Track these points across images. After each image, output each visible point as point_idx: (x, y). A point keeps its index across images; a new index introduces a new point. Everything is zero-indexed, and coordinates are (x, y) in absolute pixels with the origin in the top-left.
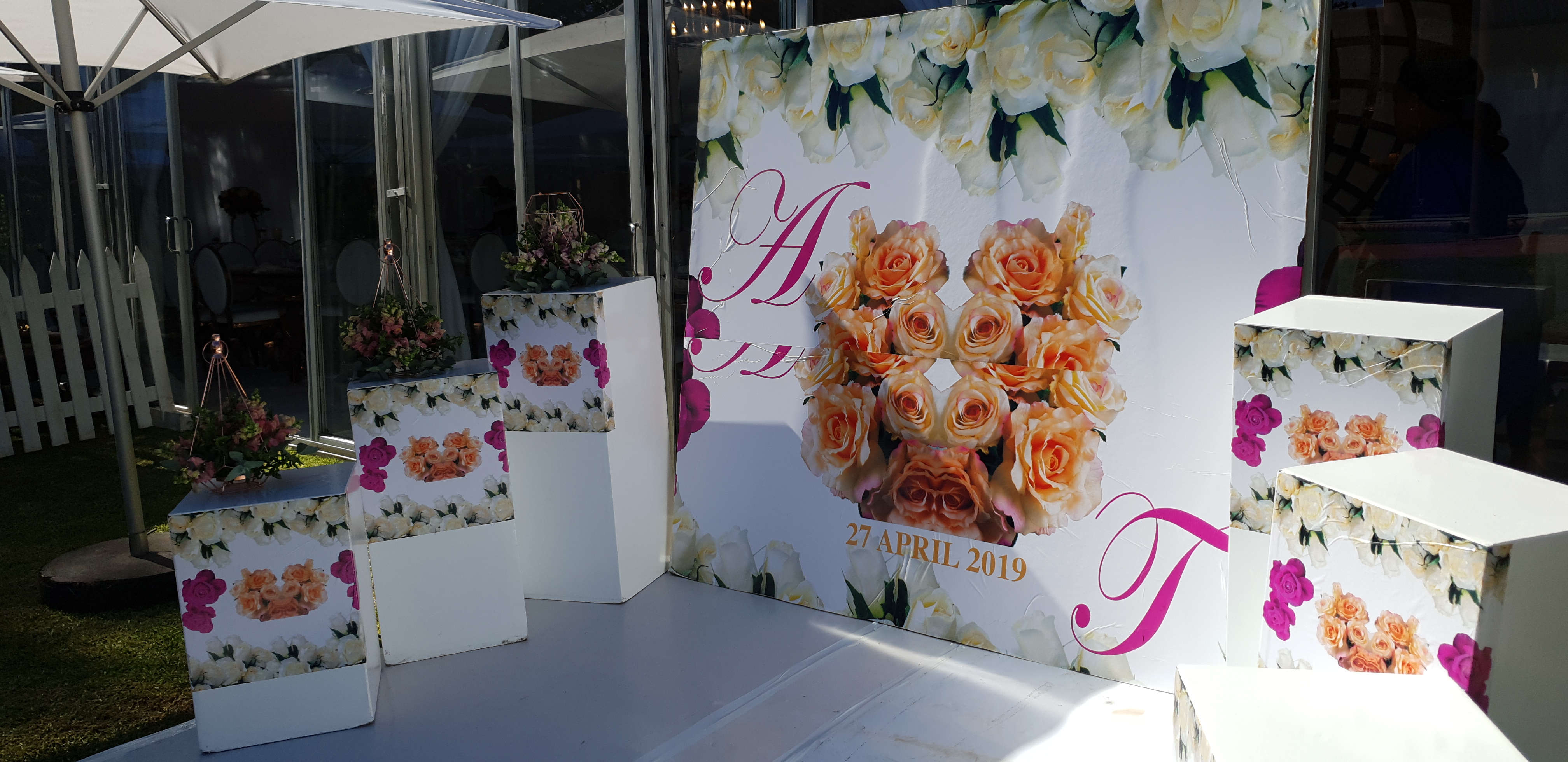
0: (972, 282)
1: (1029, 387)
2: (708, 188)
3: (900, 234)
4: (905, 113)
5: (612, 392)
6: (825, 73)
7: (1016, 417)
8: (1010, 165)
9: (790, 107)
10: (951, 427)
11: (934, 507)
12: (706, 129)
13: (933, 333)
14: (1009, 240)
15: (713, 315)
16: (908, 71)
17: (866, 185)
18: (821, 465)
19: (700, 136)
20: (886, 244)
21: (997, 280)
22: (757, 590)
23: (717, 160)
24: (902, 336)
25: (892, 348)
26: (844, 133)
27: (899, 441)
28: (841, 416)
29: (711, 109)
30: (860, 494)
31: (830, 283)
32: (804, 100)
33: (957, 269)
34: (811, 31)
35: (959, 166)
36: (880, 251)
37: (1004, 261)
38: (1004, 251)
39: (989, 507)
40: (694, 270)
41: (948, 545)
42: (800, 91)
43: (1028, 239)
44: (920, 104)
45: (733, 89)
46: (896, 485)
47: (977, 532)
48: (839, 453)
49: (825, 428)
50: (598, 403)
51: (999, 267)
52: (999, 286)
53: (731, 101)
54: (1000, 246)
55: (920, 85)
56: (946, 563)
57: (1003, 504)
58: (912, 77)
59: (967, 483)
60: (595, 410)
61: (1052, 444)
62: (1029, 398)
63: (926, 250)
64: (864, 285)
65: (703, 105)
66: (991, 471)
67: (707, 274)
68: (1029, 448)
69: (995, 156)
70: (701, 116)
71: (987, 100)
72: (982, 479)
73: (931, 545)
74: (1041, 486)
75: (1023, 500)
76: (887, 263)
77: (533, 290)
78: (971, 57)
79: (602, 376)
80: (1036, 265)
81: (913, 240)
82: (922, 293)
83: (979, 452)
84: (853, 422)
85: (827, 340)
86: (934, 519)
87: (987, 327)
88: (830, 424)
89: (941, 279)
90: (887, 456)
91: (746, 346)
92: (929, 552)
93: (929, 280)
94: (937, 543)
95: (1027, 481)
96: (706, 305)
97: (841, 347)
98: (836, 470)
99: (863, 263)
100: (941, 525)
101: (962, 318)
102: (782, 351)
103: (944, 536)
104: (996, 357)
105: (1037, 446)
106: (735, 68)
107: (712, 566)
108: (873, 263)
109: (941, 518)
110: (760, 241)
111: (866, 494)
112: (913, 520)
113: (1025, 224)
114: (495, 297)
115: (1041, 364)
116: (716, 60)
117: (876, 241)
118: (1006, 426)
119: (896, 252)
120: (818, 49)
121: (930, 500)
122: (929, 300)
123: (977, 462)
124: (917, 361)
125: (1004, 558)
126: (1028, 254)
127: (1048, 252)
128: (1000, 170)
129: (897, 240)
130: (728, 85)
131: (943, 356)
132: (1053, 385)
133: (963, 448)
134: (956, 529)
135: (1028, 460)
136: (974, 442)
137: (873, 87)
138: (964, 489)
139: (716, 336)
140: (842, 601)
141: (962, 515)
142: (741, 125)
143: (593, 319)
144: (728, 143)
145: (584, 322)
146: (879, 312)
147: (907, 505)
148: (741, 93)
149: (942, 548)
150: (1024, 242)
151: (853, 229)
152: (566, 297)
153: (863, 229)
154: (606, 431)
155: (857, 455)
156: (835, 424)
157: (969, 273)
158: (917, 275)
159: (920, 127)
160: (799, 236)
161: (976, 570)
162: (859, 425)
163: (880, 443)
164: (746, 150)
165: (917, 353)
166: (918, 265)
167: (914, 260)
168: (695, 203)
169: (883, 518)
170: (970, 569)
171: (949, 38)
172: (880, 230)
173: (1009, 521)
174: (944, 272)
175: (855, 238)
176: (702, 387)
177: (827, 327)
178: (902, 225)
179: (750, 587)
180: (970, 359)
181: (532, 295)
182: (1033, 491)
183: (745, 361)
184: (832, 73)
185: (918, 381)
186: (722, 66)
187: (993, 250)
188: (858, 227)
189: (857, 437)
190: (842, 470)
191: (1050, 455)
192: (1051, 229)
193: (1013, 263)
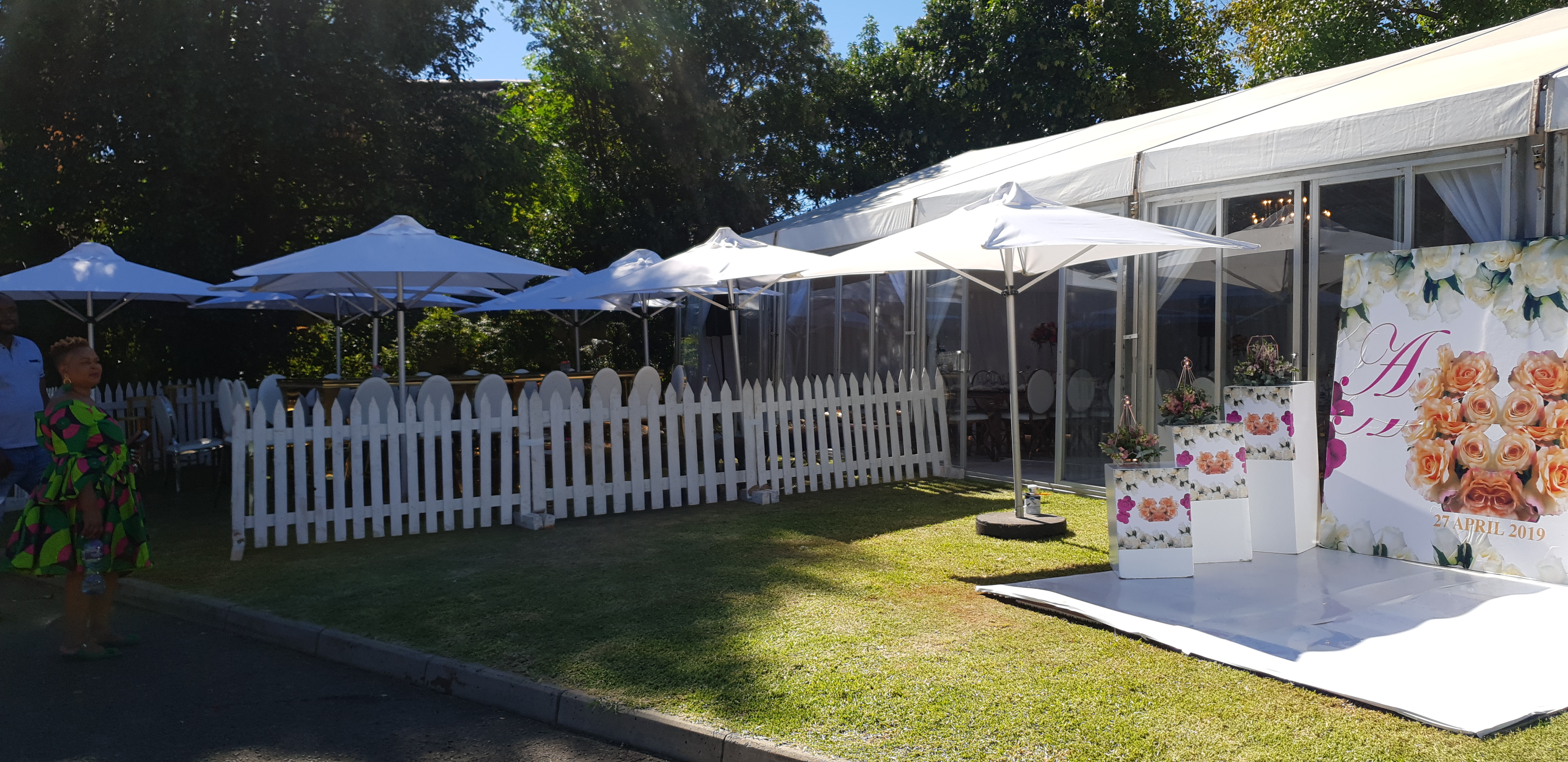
0: (1513, 383)
1: (1547, 438)
2: (1347, 334)
3: (1469, 358)
4: (1472, 295)
5: (1295, 439)
6: (1423, 273)
7: (1539, 454)
8: (1536, 322)
9: (1400, 290)
10: (1500, 460)
11: (1489, 503)
12: (1347, 302)
13: (1489, 411)
14: (1536, 361)
15: (1349, 403)
16: (1474, 273)
17: (1448, 332)
18: (1417, 483)
19: (1343, 306)
20: (1460, 364)
21: (1528, 382)
22: (1376, 553)
23: (1353, 319)
24: (1470, 413)
25: (1463, 419)
26: (1434, 305)
27: (1467, 469)
28: (1431, 457)
29: (1350, 291)
30: (1442, 499)
31: (1425, 384)
32: (1410, 287)
33: (1504, 376)
34: (1414, 252)
35: (1505, 323)
36: (1456, 367)
37: (1533, 372)
38: (1533, 367)
39: (1522, 502)
40: (1337, 378)
41: (1497, 524)
42: (1407, 282)
43: (1547, 361)
44: (1481, 290)
45: (1364, 281)
46: (1466, 492)
47: (1515, 516)
48: (1429, 477)
49: (1421, 464)
50: (1288, 445)
51: (1530, 375)
52: (1529, 385)
53: (1363, 287)
54: (1530, 364)
55: (1481, 280)
56: (1496, 533)
57: (1531, 501)
58: (1476, 276)
59: (1509, 490)
60: (1286, 448)
61: (1561, 467)
62: (1547, 444)
63: (1485, 367)
64: (1446, 385)
65: (1345, 289)
66: (1524, 483)
67: (1345, 381)
68: (1547, 470)
69: (1527, 317)
70: (1343, 294)
71: (1522, 289)
72: (1519, 487)
73: (1487, 524)
74: (1554, 490)
75: (1544, 498)
76: (1461, 373)
77: (1254, 385)
78: (1512, 267)
79: (1290, 430)
80: (1552, 374)
81: (1477, 361)
82: (1482, 389)
83: (1517, 474)
84: (1439, 459)
85: (1422, 415)
86: (1489, 510)
87: (1521, 407)
88: (1424, 461)
89: (1493, 382)
90: (1460, 477)
91: (1370, 420)
92: (1486, 528)
93: (1487, 382)
94: (1490, 523)
95: (1546, 488)
96: (1344, 398)
97: (1431, 419)
98: (1428, 486)
99: (1446, 374)
100: (1493, 513)
101: (1507, 402)
102: (1393, 422)
103: (1494, 519)
104: (1528, 422)
105: (1552, 469)
106: (1366, 270)
107: (1346, 542)
108: (1452, 373)
109: (1493, 509)
110: (1381, 362)
111: (1447, 499)
112: (1475, 511)
113: (1545, 353)
114: (1232, 389)
115: (1555, 426)
116: (1354, 265)
117: (1454, 362)
118: (1534, 459)
119: (1466, 368)
120: (1418, 260)
121: (1486, 500)
122: (1487, 393)
123: (1516, 478)
124: (1479, 426)
125: (1532, 529)
126: (1547, 368)
127: (1559, 368)
128: (1530, 325)
129: (1467, 361)
130: (1361, 278)
131: (1495, 423)
132: (1561, 437)
133: (1507, 472)
134: (1502, 515)
135: (1547, 477)
136: (1513, 469)
137: (1452, 281)
138: (1508, 494)
139: (1352, 415)
140: (1432, 556)
141: (1506, 507)
142: (1369, 300)
143: (1288, 400)
144: (1360, 310)
145: (1283, 401)
146: (1455, 401)
147: (1472, 503)
148: (1369, 283)
149: (1494, 525)
150: (1545, 362)
151: (1439, 355)
152: (1273, 389)
153: (1446, 356)
154: (1292, 459)
155: (1441, 478)
156: (1427, 461)
157: (1511, 378)
158: (1480, 379)
159: (1482, 302)
160: (1406, 359)
161: (1514, 536)
162: (1442, 461)
163: (1455, 471)
164: (1371, 314)
165: (1479, 421)
166: (1480, 374)
167: (1477, 372)
168: (1339, 342)
169: (1457, 510)
170: (1511, 535)
171: (1499, 257)
172: (1457, 356)
173: (1535, 509)
174: (1496, 378)
175: (1441, 360)
176: (1342, 444)
177: (1423, 408)
178: (1471, 353)
179: (1372, 552)
180: (1512, 424)
181: (1253, 388)
182: (1549, 493)
183: (1369, 428)
184: (1427, 273)
185: (1480, 436)
186: (1357, 268)
187: (1526, 367)
188: (1443, 354)
189: (1441, 468)
190: (1431, 486)
191: (1560, 473)
192: (1561, 356)
193: (1538, 373)
